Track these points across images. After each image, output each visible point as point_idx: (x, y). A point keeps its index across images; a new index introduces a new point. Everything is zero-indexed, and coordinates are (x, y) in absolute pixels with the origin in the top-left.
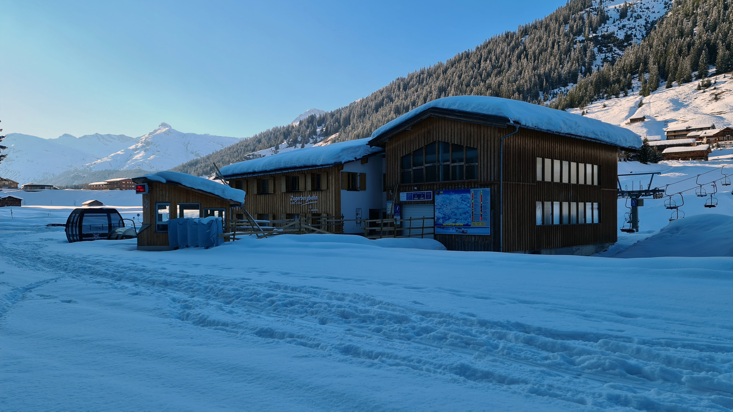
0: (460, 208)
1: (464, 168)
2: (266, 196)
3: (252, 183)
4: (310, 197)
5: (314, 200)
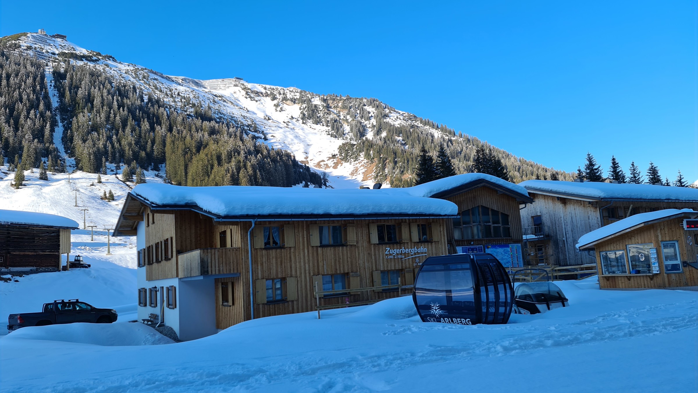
0: (504, 259)
1: (501, 229)
2: (337, 248)
3: (305, 229)
4: (415, 249)
5: (422, 253)
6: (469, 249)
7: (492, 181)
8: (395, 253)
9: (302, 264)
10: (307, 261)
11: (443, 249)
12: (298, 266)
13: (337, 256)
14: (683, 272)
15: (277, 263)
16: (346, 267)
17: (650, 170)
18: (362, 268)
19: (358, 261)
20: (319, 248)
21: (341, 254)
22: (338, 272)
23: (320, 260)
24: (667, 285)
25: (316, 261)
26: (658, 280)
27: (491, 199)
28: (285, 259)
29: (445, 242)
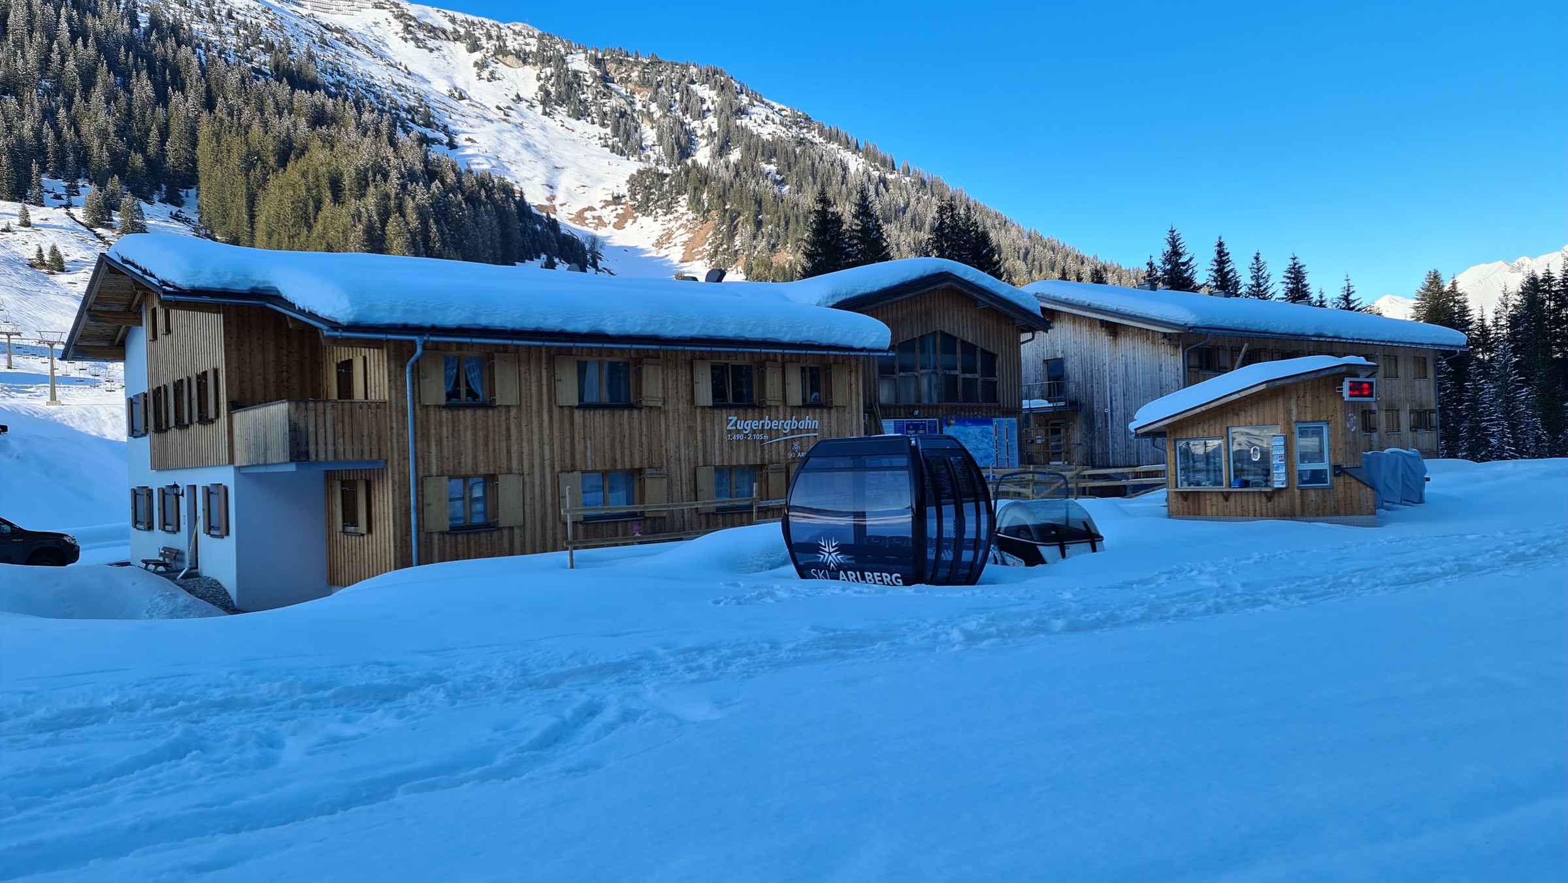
1: (979, 383)
2: (617, 413)
3: (544, 366)
4: (794, 421)
5: (808, 431)
6: (908, 426)
7: (966, 278)
8: (749, 428)
9: (536, 445)
10: (546, 439)
11: (855, 423)
12: (525, 450)
13: (618, 431)
14: (1332, 488)
15: (475, 441)
16: (637, 457)
17: (1290, 272)
18: (672, 460)
19: (664, 444)
20: (576, 411)
21: (626, 426)
22: (619, 466)
23: (577, 439)
24: (1298, 511)
25: (568, 440)
26: (1282, 502)
27: (963, 318)
28: (494, 431)
29: (858, 409)
